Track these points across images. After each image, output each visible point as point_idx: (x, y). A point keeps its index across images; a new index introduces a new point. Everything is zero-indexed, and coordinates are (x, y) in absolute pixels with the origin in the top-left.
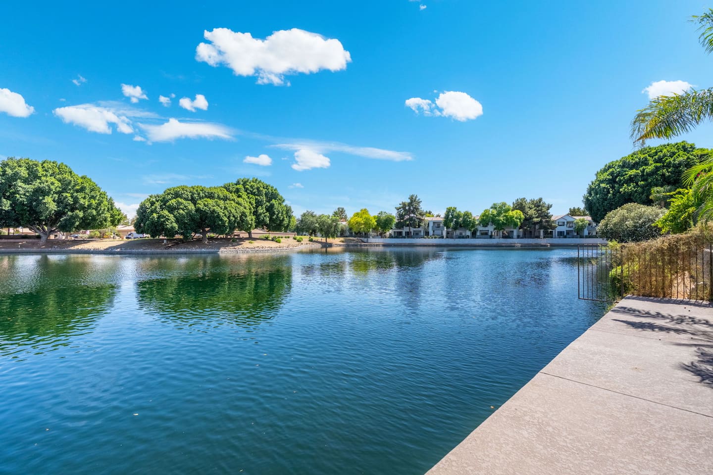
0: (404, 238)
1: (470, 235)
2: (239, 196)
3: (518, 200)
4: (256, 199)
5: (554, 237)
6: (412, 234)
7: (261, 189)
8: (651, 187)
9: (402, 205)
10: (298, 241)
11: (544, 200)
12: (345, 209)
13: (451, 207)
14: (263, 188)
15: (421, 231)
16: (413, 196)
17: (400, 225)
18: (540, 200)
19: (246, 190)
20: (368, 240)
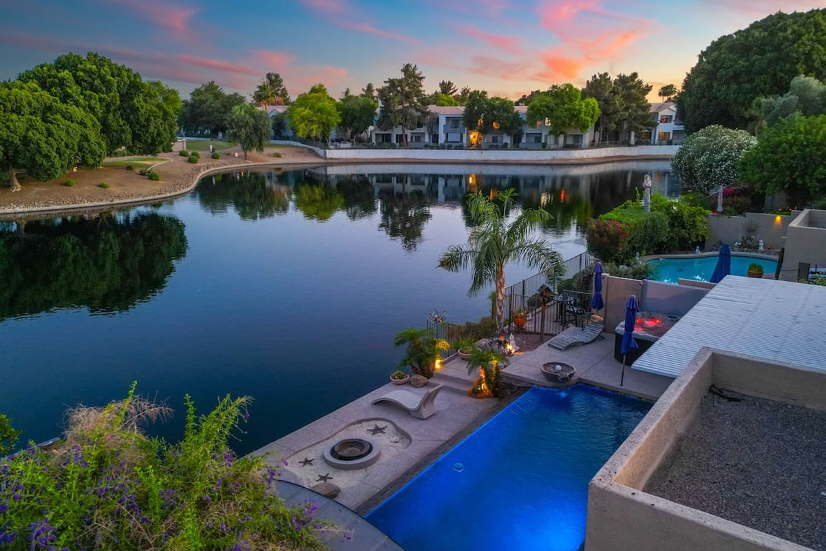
0: (394, 147)
1: (509, 142)
2: (66, 98)
3: (595, 76)
4: (101, 100)
5: (652, 143)
6: (409, 140)
7: (109, 77)
8: (757, 94)
9: (388, 85)
10: (190, 161)
11: (640, 77)
12: (281, 77)
13: (477, 90)
14: (113, 75)
15: (424, 134)
16: (408, 66)
17: (386, 121)
18: (635, 75)
19: (78, 81)
20: (325, 152)
